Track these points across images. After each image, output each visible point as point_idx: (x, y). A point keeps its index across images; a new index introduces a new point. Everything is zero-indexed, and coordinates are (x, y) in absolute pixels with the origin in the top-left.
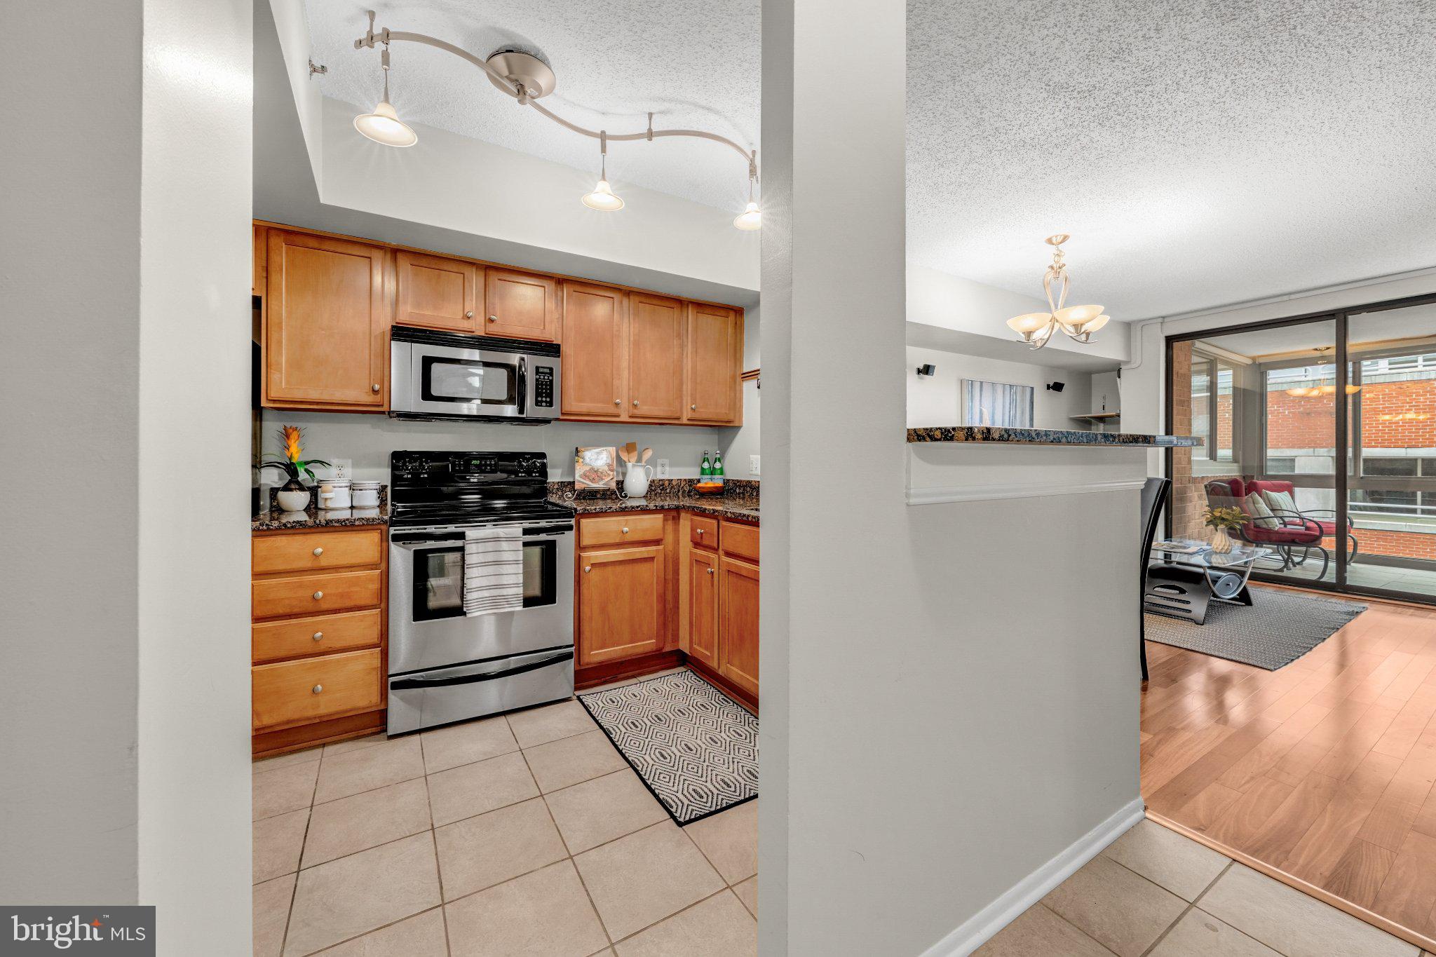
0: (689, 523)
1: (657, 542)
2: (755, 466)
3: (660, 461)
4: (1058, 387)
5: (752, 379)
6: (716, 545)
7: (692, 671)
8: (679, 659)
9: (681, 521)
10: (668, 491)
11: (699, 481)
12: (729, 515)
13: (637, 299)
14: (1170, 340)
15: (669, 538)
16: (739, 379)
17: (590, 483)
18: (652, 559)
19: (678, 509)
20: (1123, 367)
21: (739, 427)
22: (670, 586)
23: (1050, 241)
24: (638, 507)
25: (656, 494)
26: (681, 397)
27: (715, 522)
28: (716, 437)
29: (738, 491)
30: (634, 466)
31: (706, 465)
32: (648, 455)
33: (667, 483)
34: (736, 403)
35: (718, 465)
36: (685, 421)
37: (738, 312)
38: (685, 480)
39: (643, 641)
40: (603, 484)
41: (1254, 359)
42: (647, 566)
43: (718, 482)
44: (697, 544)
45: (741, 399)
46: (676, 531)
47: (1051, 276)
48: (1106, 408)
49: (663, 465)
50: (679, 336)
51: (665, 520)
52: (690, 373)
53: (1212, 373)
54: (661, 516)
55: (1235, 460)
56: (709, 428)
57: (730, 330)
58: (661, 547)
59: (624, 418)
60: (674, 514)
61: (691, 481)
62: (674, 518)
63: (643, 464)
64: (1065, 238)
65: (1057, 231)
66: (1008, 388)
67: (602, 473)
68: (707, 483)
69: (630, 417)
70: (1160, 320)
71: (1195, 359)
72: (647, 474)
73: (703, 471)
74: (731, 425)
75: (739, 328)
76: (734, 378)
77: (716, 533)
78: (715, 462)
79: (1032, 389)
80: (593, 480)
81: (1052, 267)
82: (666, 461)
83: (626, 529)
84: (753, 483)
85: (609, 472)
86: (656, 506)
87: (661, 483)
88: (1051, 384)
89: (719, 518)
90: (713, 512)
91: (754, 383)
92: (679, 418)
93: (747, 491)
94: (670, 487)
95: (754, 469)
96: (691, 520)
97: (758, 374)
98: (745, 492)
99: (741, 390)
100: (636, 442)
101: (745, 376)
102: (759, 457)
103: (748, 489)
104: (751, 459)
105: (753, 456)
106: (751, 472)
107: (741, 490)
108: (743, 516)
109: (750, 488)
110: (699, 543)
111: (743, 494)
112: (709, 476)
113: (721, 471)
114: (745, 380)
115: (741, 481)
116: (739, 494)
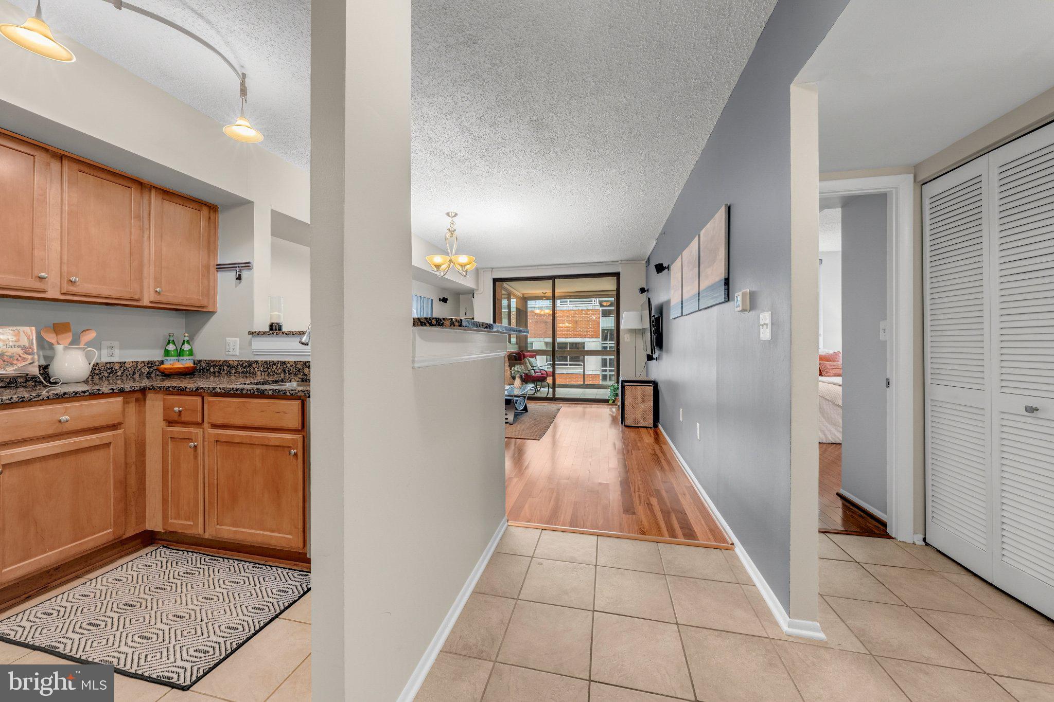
0: (162, 403)
1: (114, 427)
2: (232, 347)
3: (105, 344)
4: (445, 300)
5: (223, 271)
6: (200, 420)
7: (164, 547)
8: (148, 539)
9: (148, 402)
10: (119, 374)
11: (162, 363)
12: (218, 391)
14: (495, 281)
15: (132, 419)
16: (213, 269)
18: (108, 445)
19: (143, 391)
20: (475, 293)
21: (213, 313)
22: (133, 469)
23: (448, 214)
24: (84, 392)
25: (101, 379)
26: (140, 279)
27: (199, 399)
28: (183, 320)
29: (212, 370)
30: (66, 348)
31: (171, 347)
32: (90, 335)
33: (117, 366)
34: (210, 291)
35: (186, 347)
36: (146, 302)
37: (213, 208)
38: (143, 362)
39: (94, 534)
40: (16, 370)
41: (523, 294)
42: (101, 453)
43: (186, 362)
44: (170, 422)
45: (215, 287)
46: (141, 413)
47: (448, 235)
48: (467, 314)
49: (111, 348)
50: (138, 217)
51: (125, 402)
52: (152, 256)
53: (509, 300)
54: (120, 399)
55: (517, 344)
56: (174, 312)
57: (203, 223)
58: (120, 431)
59: (54, 294)
60: (139, 395)
61: (151, 363)
62: (137, 400)
63: (82, 346)
64: (456, 215)
65: (453, 209)
66: (419, 298)
68: (172, 363)
69: (64, 294)
70: (491, 270)
71: (504, 292)
72: (88, 357)
73: (167, 353)
75: (212, 224)
76: (207, 267)
77: (200, 408)
78: (183, 344)
79: (432, 300)
81: (449, 230)
82: (116, 344)
83: (64, 418)
84: (231, 363)
85: (25, 356)
86: (113, 390)
87: (108, 366)
88: (442, 298)
89: (204, 394)
90: (194, 389)
91: (232, 275)
92: (138, 300)
93: (224, 370)
94: (122, 369)
95: (231, 350)
96: (164, 400)
97: (236, 267)
98: (222, 370)
99: (215, 280)
100: (69, 323)
101: (221, 267)
102: (238, 339)
103: (225, 368)
104: (228, 341)
105: (229, 338)
106: (227, 353)
107: (217, 369)
108: (235, 390)
109: (228, 367)
110: (176, 421)
111: (219, 372)
112: (176, 358)
113: (191, 353)
114: (220, 271)
115: (216, 361)
116: (214, 372)
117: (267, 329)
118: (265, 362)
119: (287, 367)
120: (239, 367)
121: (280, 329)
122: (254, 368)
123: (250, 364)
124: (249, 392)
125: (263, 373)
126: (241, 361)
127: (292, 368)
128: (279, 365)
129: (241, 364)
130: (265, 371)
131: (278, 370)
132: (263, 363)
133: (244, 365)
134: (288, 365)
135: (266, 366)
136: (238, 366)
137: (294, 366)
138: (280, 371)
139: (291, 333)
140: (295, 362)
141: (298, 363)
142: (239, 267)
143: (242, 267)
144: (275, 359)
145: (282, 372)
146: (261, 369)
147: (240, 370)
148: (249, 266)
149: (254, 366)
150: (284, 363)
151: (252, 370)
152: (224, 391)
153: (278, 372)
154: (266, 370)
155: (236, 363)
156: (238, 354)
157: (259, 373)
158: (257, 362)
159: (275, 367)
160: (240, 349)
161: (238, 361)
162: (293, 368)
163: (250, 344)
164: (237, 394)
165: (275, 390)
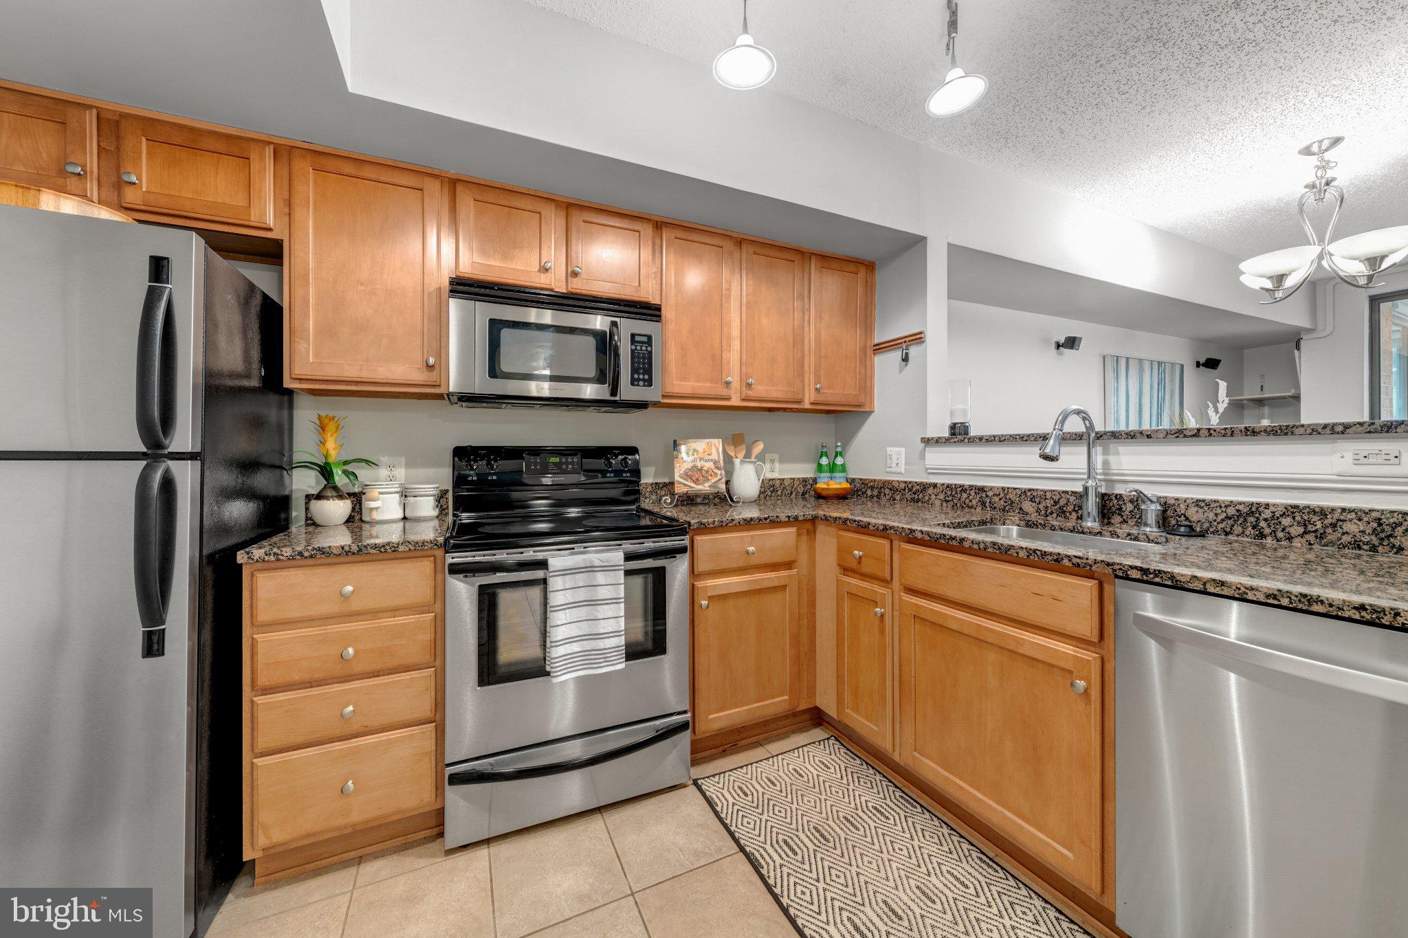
0: (835, 540)
1: (789, 565)
2: (895, 461)
3: (768, 456)
4: (1212, 364)
5: (883, 352)
6: (888, 576)
7: (837, 739)
8: (817, 718)
9: (818, 536)
10: (779, 493)
11: (815, 481)
13: (751, 249)
14: (1376, 300)
15: (803, 559)
16: (869, 352)
17: (693, 485)
18: (784, 587)
19: (814, 519)
20: (1307, 335)
21: (871, 412)
22: (805, 622)
23: (1307, 151)
24: (766, 519)
25: (765, 497)
26: (802, 375)
27: (886, 543)
28: (834, 425)
29: (869, 493)
30: (742, 462)
31: (824, 461)
32: (759, 447)
33: (778, 484)
34: (866, 385)
35: (839, 461)
36: (807, 405)
37: (870, 267)
38: (798, 479)
39: (773, 697)
40: (710, 486)
42: (778, 596)
43: (837, 483)
44: (846, 570)
45: (872, 377)
46: (812, 549)
48: (1265, 388)
49: (772, 461)
50: (801, 297)
51: (799, 535)
52: (813, 344)
54: (793, 530)
56: (824, 415)
57: (860, 290)
58: (794, 571)
59: (736, 401)
60: (809, 526)
61: (805, 480)
62: (808, 532)
63: (753, 459)
64: (1337, 143)
66: (1156, 366)
67: (707, 472)
68: (827, 483)
69: (743, 400)
72: (758, 473)
73: (820, 468)
74: (862, 410)
75: (870, 288)
76: (864, 349)
77: (887, 558)
78: (836, 457)
79: (1182, 366)
80: (696, 481)
82: (776, 456)
83: (751, 549)
84: (896, 485)
85: (716, 471)
86: (789, 517)
87: (771, 483)
88: (1202, 360)
89: (893, 537)
90: (881, 528)
91: (897, 355)
92: (799, 402)
93: (885, 494)
94: (782, 488)
95: (894, 465)
96: (838, 537)
97: (901, 343)
98: (882, 495)
99: (872, 367)
100: (743, 434)
101: (880, 348)
102: (903, 450)
103: (887, 491)
104: (889, 452)
105: (892, 448)
106: (888, 470)
107: (875, 492)
108: (948, 539)
109: (891, 489)
110: (853, 569)
111: (878, 497)
112: (828, 474)
113: (843, 468)
114: (879, 353)
115: (875, 481)
116: (872, 497)
117: (946, 434)
118: (948, 487)
119: (987, 496)
120: (907, 491)
121: (966, 433)
122: (930, 495)
123: (924, 487)
124: (976, 546)
125: (944, 504)
126: (910, 482)
127: (996, 499)
128: (972, 493)
129: (909, 486)
130: (948, 501)
131: (971, 501)
132: (945, 486)
133: (914, 489)
134: (990, 494)
135: (949, 493)
136: (904, 490)
137: (1002, 495)
138: (974, 502)
139: (997, 438)
140: (1003, 489)
141: (1010, 491)
142: (905, 342)
143: (909, 341)
144: (966, 481)
145: (979, 504)
146: (942, 496)
147: (908, 496)
148: (921, 338)
149: (931, 491)
150: (982, 489)
151: (927, 498)
152: (929, 538)
153: (970, 504)
154: (950, 498)
155: (902, 486)
156: (903, 472)
157: (938, 503)
158: (935, 486)
159: (965, 496)
160: (907, 464)
161: (905, 482)
162: (1000, 499)
163: (922, 457)
164: (953, 545)
165: (1035, 551)
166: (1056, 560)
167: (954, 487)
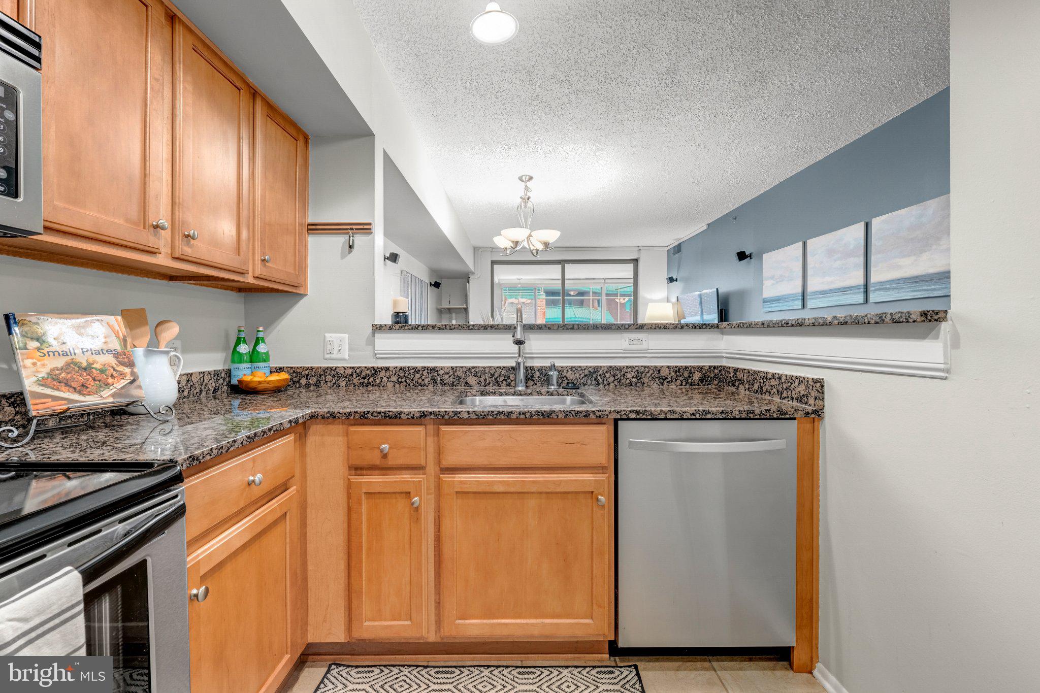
0: (342, 439)
1: (287, 484)
2: (336, 347)
4: (437, 285)
5: (319, 234)
6: (423, 462)
9: (313, 441)
12: (464, 416)
14: (492, 263)
15: (298, 474)
18: (285, 515)
19: (311, 420)
20: (471, 277)
21: (304, 295)
23: (521, 179)
27: (428, 430)
28: (242, 307)
29: (304, 381)
31: (242, 349)
32: (172, 331)
33: (183, 381)
34: (301, 266)
35: (262, 348)
36: (250, 278)
37: (305, 139)
38: (209, 372)
40: (113, 395)
42: (278, 531)
45: (306, 258)
46: (304, 456)
51: (295, 443)
54: (293, 437)
57: (299, 160)
60: (301, 428)
61: (216, 374)
62: (301, 440)
64: (531, 178)
66: (420, 283)
67: (102, 371)
68: (244, 375)
69: (176, 259)
73: (235, 355)
74: (298, 292)
75: (305, 161)
77: (430, 445)
78: (258, 343)
80: (83, 389)
82: (178, 344)
83: (258, 477)
84: (342, 371)
85: (121, 368)
86: (291, 422)
88: (433, 283)
91: (340, 240)
92: (242, 273)
93: (326, 382)
95: (335, 351)
97: (347, 229)
98: (322, 383)
99: (306, 246)
101: (314, 228)
102: (346, 336)
103: (329, 378)
104: (328, 339)
105: (331, 335)
106: (328, 356)
107: (313, 380)
108: (496, 414)
109: (334, 376)
111: (317, 385)
112: (249, 365)
113: (266, 358)
114: (313, 234)
115: (312, 368)
116: (308, 386)
117: (389, 321)
118: (401, 369)
119: (438, 375)
120: (354, 376)
122: (382, 378)
123: (375, 371)
125: (397, 385)
126: (358, 368)
127: (447, 376)
128: (425, 373)
129: (357, 372)
130: (401, 382)
131: (423, 380)
132: (398, 369)
133: (364, 374)
134: (441, 373)
135: (402, 375)
136: (352, 375)
137: (451, 373)
138: (426, 381)
139: (448, 327)
140: (453, 368)
141: (458, 369)
142: (352, 229)
143: (356, 229)
144: (419, 364)
145: (431, 382)
146: (394, 378)
147: (356, 381)
148: (370, 229)
149: (382, 374)
150: (434, 369)
151: (378, 381)
153: (423, 383)
154: (403, 380)
155: (349, 372)
156: (347, 357)
157: (390, 385)
158: (387, 369)
159: (417, 376)
160: (350, 349)
161: (353, 368)
162: (450, 376)
163: (371, 342)
164: (501, 419)
166: (586, 416)
167: (407, 369)
